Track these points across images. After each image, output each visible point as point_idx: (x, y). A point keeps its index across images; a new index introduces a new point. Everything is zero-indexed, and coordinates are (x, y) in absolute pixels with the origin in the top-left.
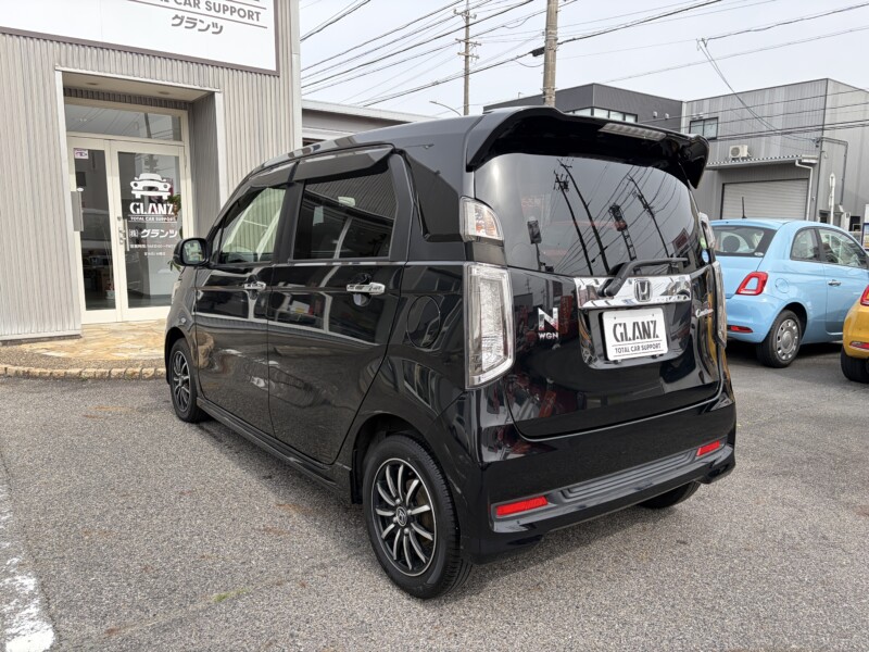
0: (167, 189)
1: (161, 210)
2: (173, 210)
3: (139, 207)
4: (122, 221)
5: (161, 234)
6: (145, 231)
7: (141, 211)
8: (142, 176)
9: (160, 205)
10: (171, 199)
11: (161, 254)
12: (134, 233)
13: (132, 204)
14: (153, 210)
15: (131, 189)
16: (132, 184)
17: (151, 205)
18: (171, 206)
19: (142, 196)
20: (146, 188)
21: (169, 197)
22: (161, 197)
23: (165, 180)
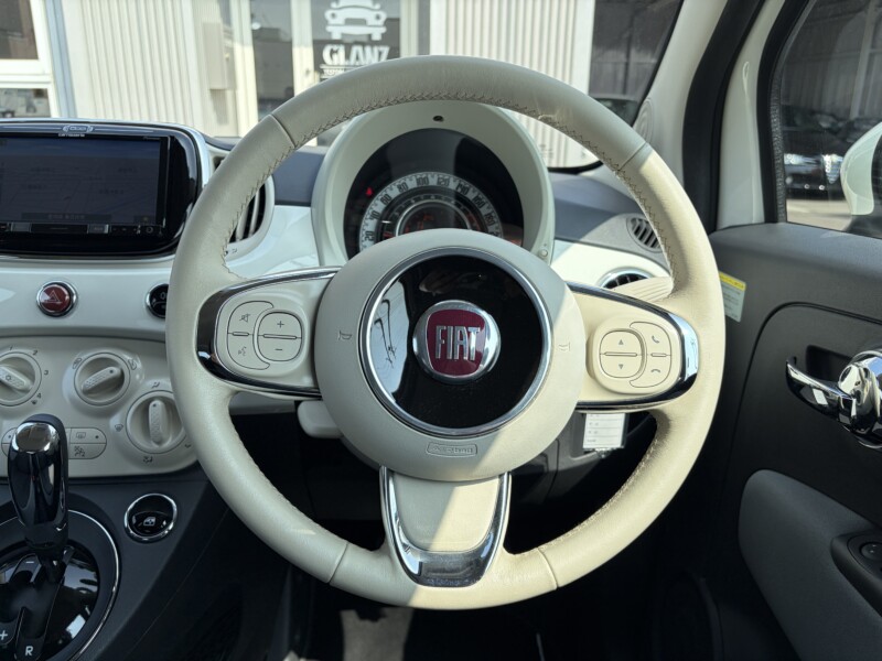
0: (381, 22)
1: (370, 56)
3: (337, 52)
7: (339, 59)
8: (344, 1)
9: (368, 49)
10: (385, 41)
13: (328, 49)
14: (357, 58)
15: (326, 23)
16: (328, 14)
17: (356, 49)
18: (385, 50)
19: (343, 35)
20: (349, 22)
21: (383, 35)
22: (370, 36)
23: (377, 6)
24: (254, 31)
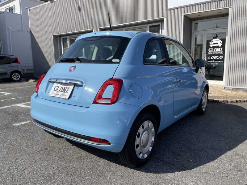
0: (221, 43)
1: (218, 50)
2: (222, 50)
3: (211, 50)
4: (206, 54)
5: (217, 58)
6: (212, 57)
7: (212, 51)
8: (214, 40)
9: (218, 48)
10: (222, 46)
11: (216, 64)
12: (209, 58)
13: (209, 49)
14: (216, 50)
15: (210, 44)
16: (210, 43)
17: (215, 49)
18: (222, 48)
19: (213, 46)
20: (214, 44)
21: (221, 46)
22: (219, 46)
23: (221, 40)
24: (195, 47)
